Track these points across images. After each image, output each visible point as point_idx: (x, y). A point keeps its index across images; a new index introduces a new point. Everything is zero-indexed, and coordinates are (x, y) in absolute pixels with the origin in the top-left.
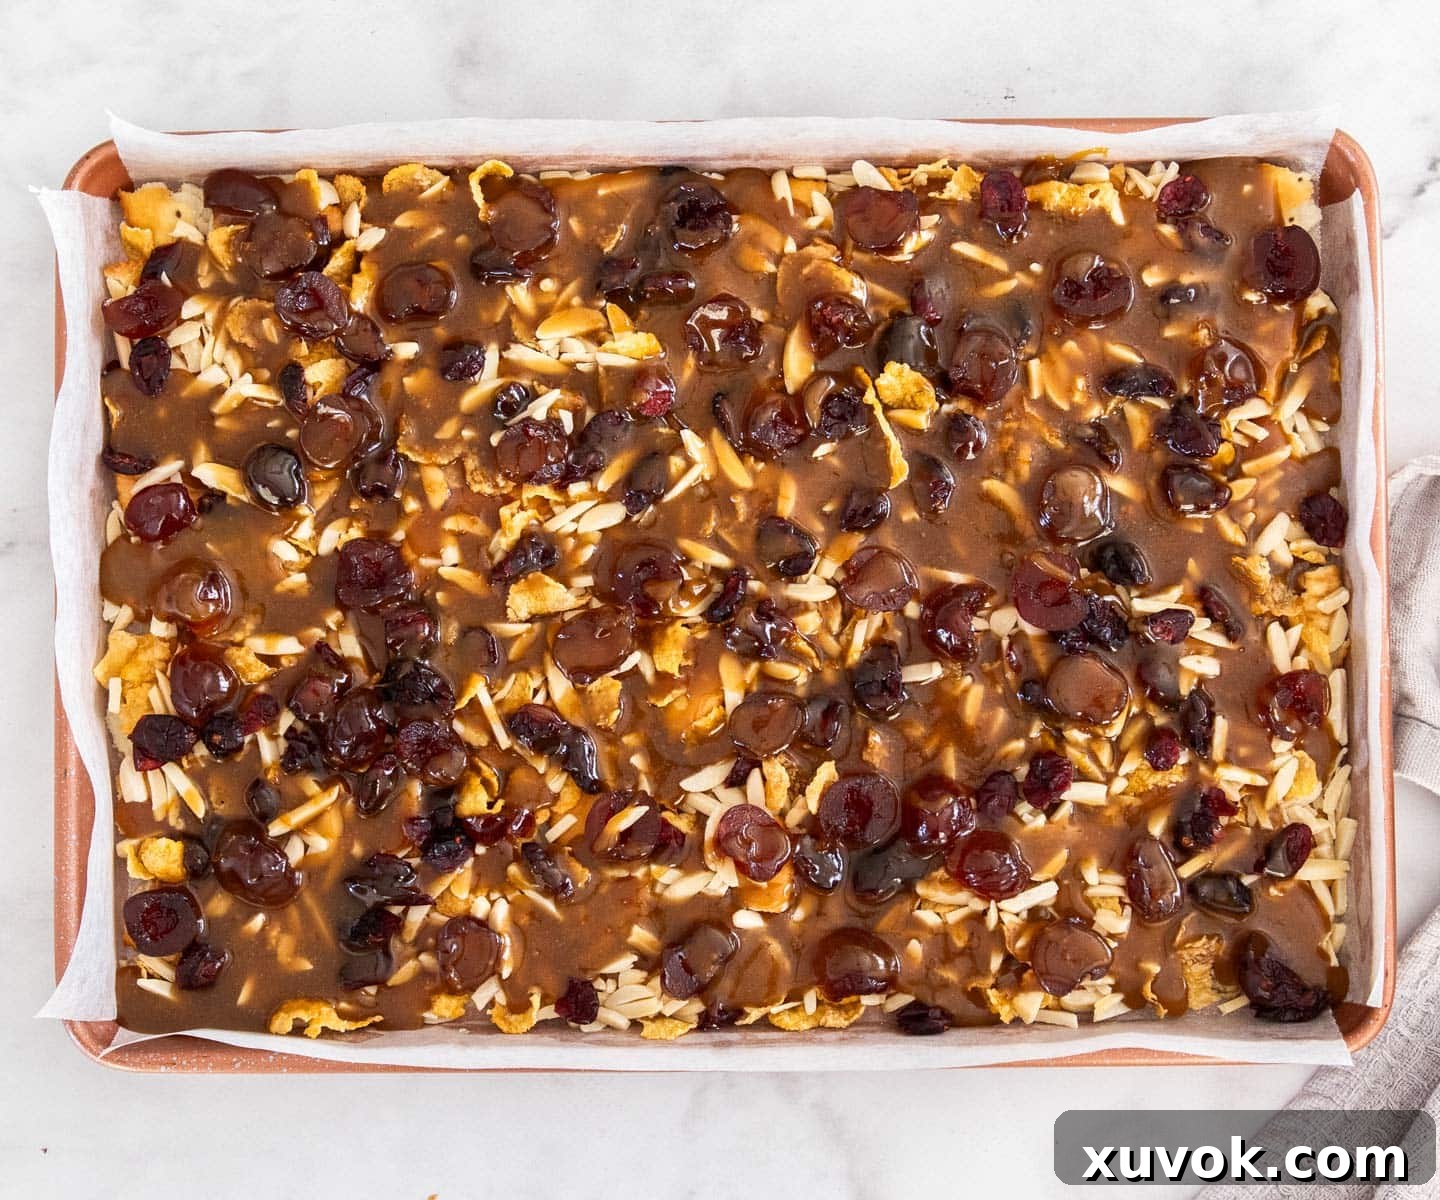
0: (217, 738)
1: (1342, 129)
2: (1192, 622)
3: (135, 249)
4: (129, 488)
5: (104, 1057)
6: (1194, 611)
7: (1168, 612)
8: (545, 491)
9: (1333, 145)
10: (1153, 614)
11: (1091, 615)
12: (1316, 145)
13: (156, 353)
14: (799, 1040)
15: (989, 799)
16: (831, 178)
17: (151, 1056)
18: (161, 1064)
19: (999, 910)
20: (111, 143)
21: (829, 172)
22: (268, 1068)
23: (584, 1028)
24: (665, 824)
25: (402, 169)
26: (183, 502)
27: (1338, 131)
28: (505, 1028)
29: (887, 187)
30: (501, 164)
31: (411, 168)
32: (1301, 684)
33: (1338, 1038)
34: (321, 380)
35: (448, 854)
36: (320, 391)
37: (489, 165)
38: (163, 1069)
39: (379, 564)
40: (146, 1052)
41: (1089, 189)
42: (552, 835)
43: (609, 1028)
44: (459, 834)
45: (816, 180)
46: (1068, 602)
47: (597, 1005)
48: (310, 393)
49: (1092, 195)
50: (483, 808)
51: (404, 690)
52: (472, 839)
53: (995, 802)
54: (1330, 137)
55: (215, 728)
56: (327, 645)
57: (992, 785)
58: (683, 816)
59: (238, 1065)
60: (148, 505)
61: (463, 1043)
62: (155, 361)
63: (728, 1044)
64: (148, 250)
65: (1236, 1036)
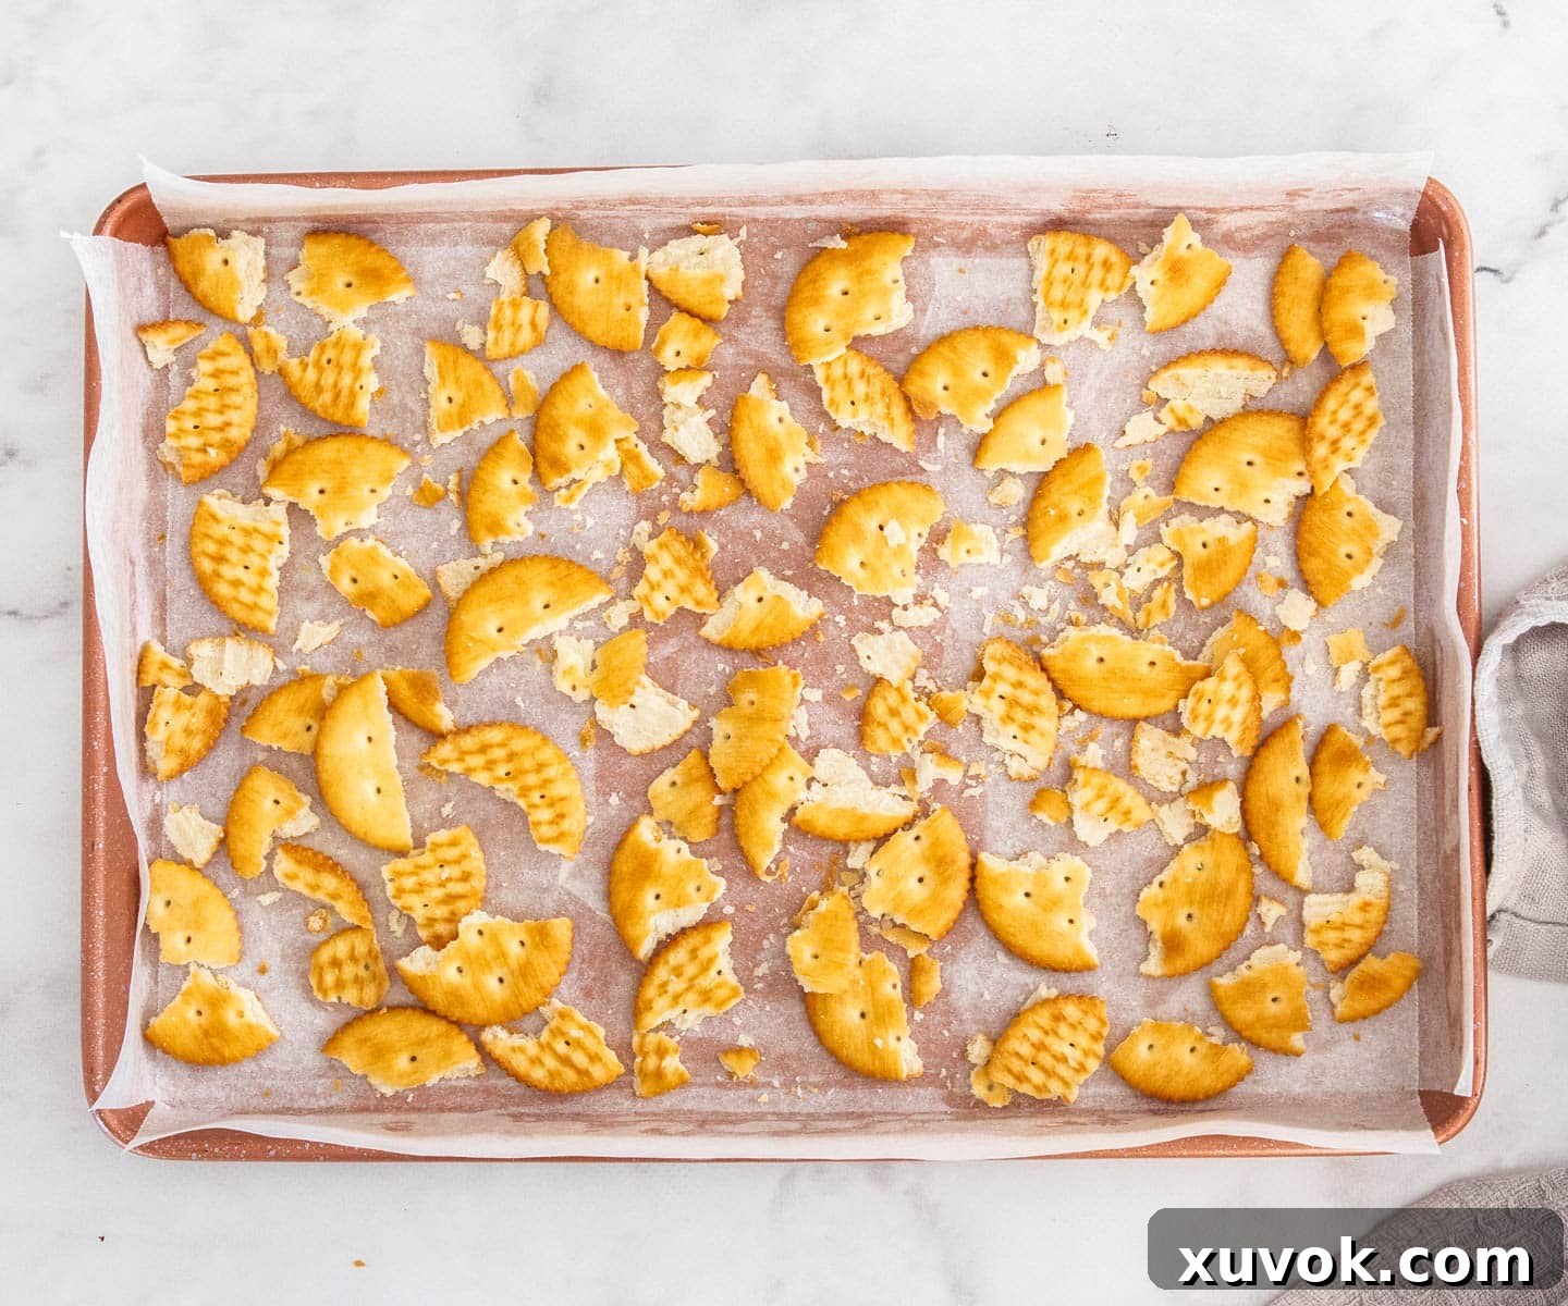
1: (1433, 177)
9: (1425, 194)
12: (1407, 194)
17: (182, 1142)
18: (193, 1151)
20: (143, 186)
27: (1429, 178)
33: (1425, 1128)
38: (194, 1156)
40: (176, 1140)
54: (1422, 185)
59: (273, 1153)
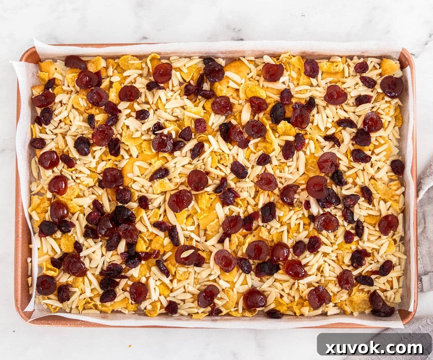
0: (63, 228)
2: (359, 198)
3: (43, 80)
4: (39, 153)
5: (29, 322)
6: (360, 195)
7: (352, 195)
8: (166, 155)
10: (347, 195)
11: (329, 195)
13: (48, 112)
14: (237, 319)
15: (297, 249)
16: (256, 60)
17: (43, 321)
18: (46, 324)
19: (298, 283)
20: (34, 47)
21: (255, 58)
22: (77, 325)
23: (174, 315)
24: (199, 255)
25: (125, 56)
26: (55, 156)
28: (149, 315)
29: (274, 63)
30: (156, 54)
31: (128, 56)
32: (390, 219)
33: (400, 320)
34: (99, 119)
35: (133, 263)
36: (99, 123)
37: (153, 55)
38: (46, 325)
39: (115, 175)
40: (41, 320)
41: (335, 64)
42: (165, 258)
43: (181, 315)
44: (136, 257)
45: (251, 61)
46: (322, 191)
47: (178, 309)
48: (96, 123)
49: (336, 66)
50: (144, 250)
51: (120, 214)
52: (140, 259)
53: (299, 250)
55: (63, 225)
56: (97, 201)
57: (298, 245)
58: (205, 252)
59: (69, 325)
60: (45, 157)
61: (137, 319)
62: (48, 115)
63: (217, 320)
64: (47, 80)
65: (369, 319)
